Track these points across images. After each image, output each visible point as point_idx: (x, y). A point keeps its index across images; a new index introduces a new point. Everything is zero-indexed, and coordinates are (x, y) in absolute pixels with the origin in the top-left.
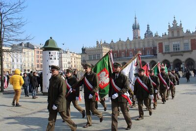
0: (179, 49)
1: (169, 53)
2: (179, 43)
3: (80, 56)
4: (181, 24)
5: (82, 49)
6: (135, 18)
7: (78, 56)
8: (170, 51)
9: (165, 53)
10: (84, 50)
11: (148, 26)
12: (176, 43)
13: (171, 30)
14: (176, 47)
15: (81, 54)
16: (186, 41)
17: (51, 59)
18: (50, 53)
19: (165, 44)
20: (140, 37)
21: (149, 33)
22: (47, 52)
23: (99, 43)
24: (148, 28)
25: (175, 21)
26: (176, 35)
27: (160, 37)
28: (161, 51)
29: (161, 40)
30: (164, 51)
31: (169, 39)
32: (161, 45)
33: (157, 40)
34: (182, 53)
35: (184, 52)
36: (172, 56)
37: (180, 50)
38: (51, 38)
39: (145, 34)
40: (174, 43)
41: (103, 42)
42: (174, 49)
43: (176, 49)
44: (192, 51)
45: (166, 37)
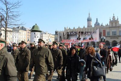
0: (116, 34)
1: (109, 37)
2: (116, 30)
4: (118, 19)
5: (55, 32)
6: (89, 14)
7: (52, 36)
8: (110, 35)
9: (107, 37)
10: (56, 32)
11: (97, 19)
12: (114, 30)
13: (111, 22)
14: (114, 33)
15: (55, 35)
17: (35, 37)
18: (35, 33)
19: (107, 31)
20: (91, 26)
21: (97, 24)
22: (33, 33)
23: (66, 29)
24: (97, 20)
25: (114, 17)
26: (114, 25)
27: (104, 26)
28: (104, 35)
29: (105, 28)
30: (106, 35)
31: (110, 27)
32: (104, 31)
33: (102, 28)
34: (118, 37)
35: (119, 36)
36: (111, 38)
37: (117, 35)
38: (36, 24)
39: (95, 24)
40: (113, 30)
41: (68, 28)
42: (113, 34)
43: (114, 34)
45: (108, 26)
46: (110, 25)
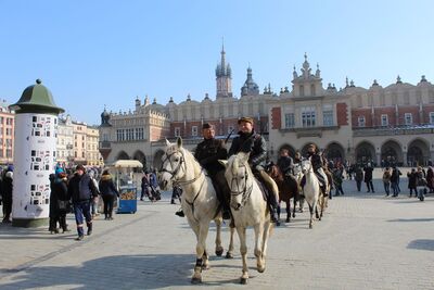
0: (314, 123)
1: (293, 130)
2: (313, 109)
3: (97, 133)
4: (318, 71)
5: (102, 115)
6: (223, 53)
7: (90, 132)
8: (296, 127)
9: (286, 130)
10: (105, 118)
11: (249, 70)
12: (308, 109)
13: (297, 81)
14: (308, 119)
15: (99, 128)
16: (328, 107)
17: (37, 134)
18: (34, 119)
19: (286, 110)
20: (231, 95)
21: (251, 87)
22: (28, 117)
23: (142, 104)
24: (249, 75)
25: (306, 64)
26: (308, 92)
27: (275, 95)
28: (277, 125)
29: (278, 102)
30: (283, 126)
31: (294, 100)
32: (277, 112)
33: (268, 101)
34: (319, 132)
35: (323, 129)
36: (299, 137)
37: (316, 126)
38: (38, 82)
39: (243, 89)
40: (303, 109)
41: (150, 102)
42: (304, 122)
43: (309, 123)
44: (339, 127)
45: (287, 96)
46: (293, 92)
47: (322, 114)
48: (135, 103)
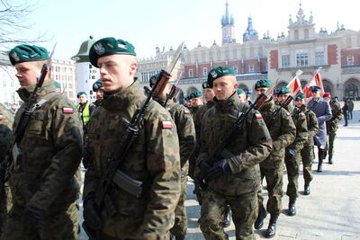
0: (307, 63)
1: (289, 70)
2: (306, 51)
4: (311, 17)
6: (227, 5)
8: (291, 67)
9: (283, 70)
11: (249, 19)
12: (302, 51)
13: (294, 28)
14: (302, 60)
16: (319, 48)
19: (282, 52)
20: (234, 40)
21: (251, 33)
23: (161, 50)
24: (250, 23)
25: (301, 12)
26: (301, 36)
27: (273, 40)
28: (275, 65)
29: (276, 45)
30: (280, 66)
31: (290, 43)
32: (274, 54)
33: (267, 45)
34: (312, 70)
37: (309, 65)
38: (91, 38)
39: (244, 35)
40: (297, 51)
42: (298, 62)
43: (302, 63)
44: (329, 66)
45: (285, 40)
46: (289, 36)
47: (315, 55)
48: (155, 50)
